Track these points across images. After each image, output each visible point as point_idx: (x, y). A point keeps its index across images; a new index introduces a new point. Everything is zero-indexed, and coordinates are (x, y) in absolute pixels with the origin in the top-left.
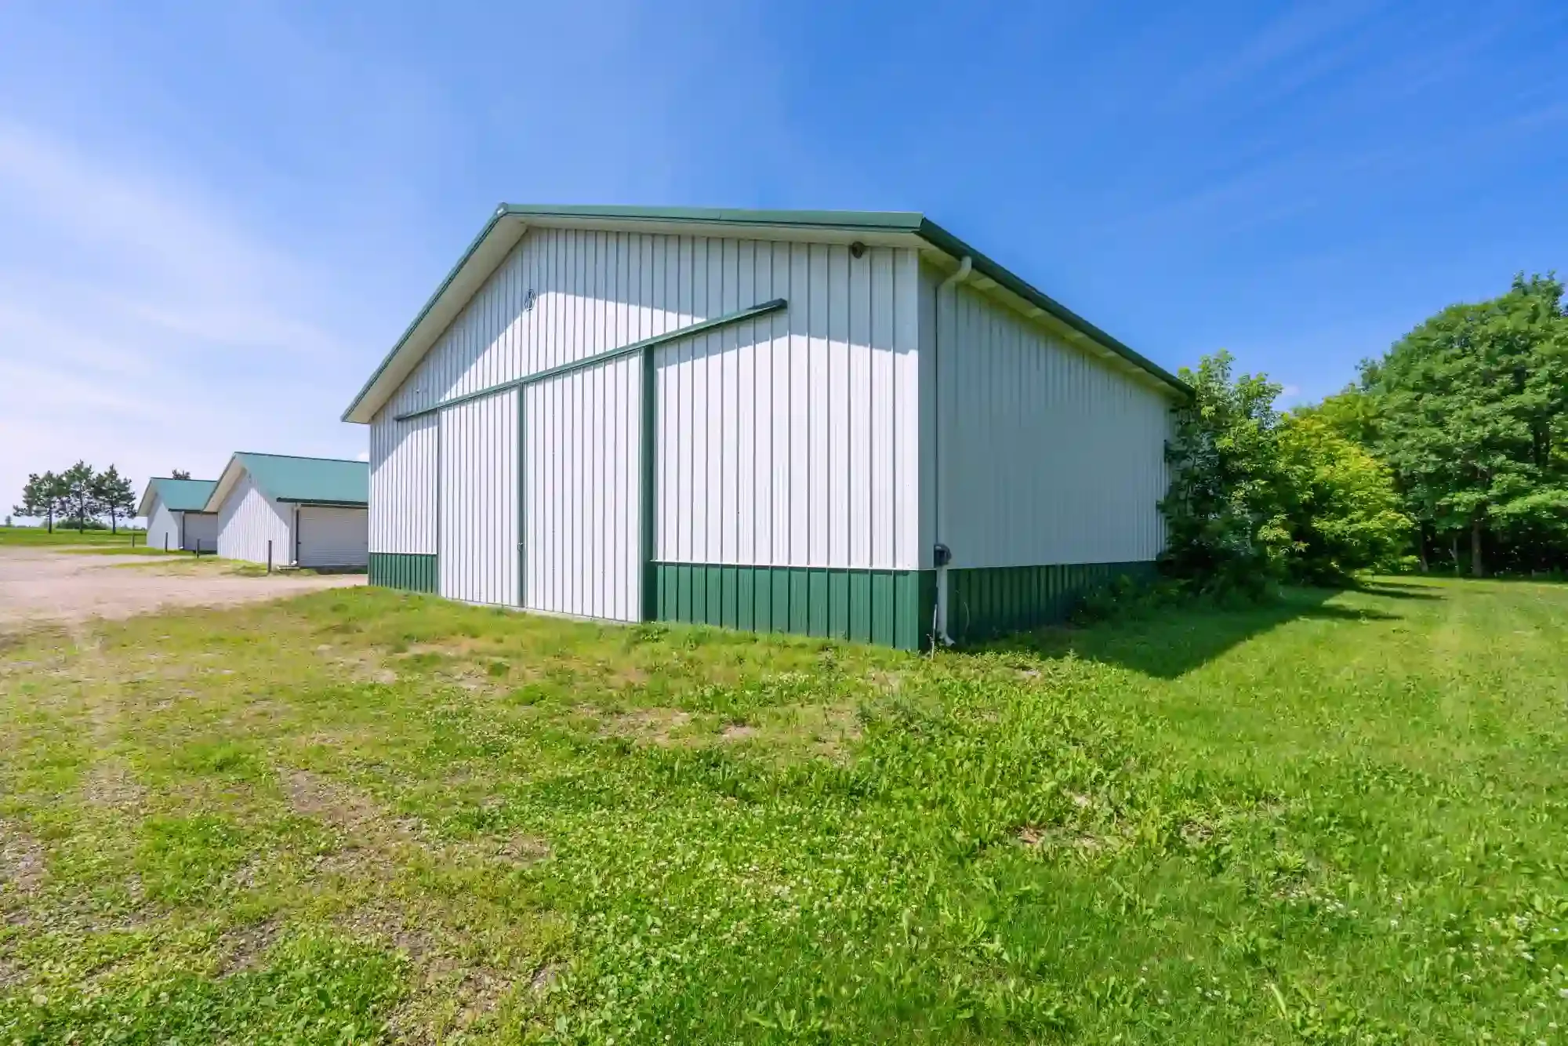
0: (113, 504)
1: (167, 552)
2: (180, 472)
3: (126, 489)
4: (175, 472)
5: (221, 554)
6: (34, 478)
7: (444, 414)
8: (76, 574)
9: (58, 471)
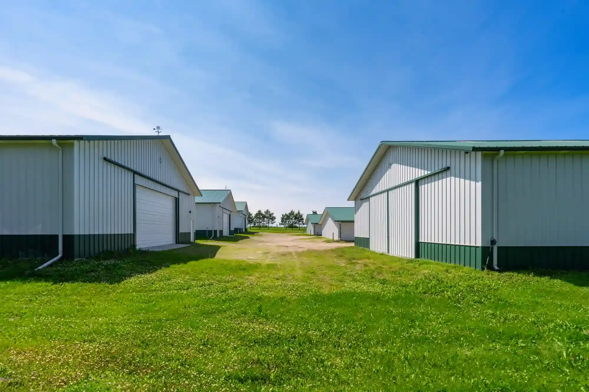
0: (299, 221)
1: (311, 235)
2: (314, 211)
3: (302, 217)
4: (313, 211)
5: (323, 236)
6: (283, 215)
7: (371, 198)
8: (292, 241)
9: (288, 213)
